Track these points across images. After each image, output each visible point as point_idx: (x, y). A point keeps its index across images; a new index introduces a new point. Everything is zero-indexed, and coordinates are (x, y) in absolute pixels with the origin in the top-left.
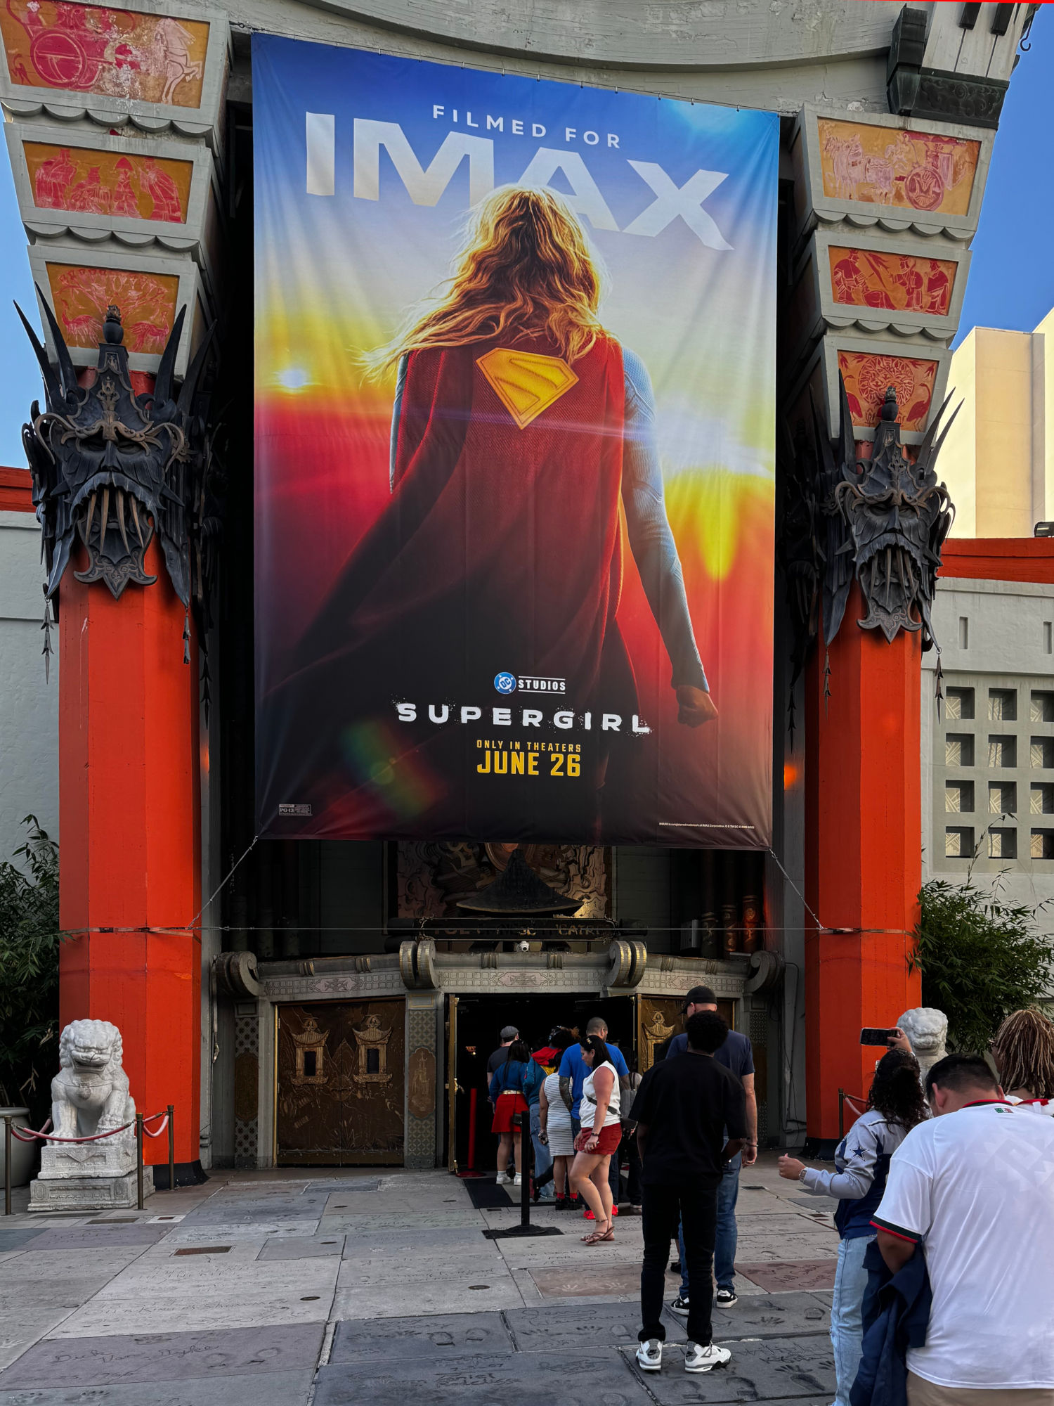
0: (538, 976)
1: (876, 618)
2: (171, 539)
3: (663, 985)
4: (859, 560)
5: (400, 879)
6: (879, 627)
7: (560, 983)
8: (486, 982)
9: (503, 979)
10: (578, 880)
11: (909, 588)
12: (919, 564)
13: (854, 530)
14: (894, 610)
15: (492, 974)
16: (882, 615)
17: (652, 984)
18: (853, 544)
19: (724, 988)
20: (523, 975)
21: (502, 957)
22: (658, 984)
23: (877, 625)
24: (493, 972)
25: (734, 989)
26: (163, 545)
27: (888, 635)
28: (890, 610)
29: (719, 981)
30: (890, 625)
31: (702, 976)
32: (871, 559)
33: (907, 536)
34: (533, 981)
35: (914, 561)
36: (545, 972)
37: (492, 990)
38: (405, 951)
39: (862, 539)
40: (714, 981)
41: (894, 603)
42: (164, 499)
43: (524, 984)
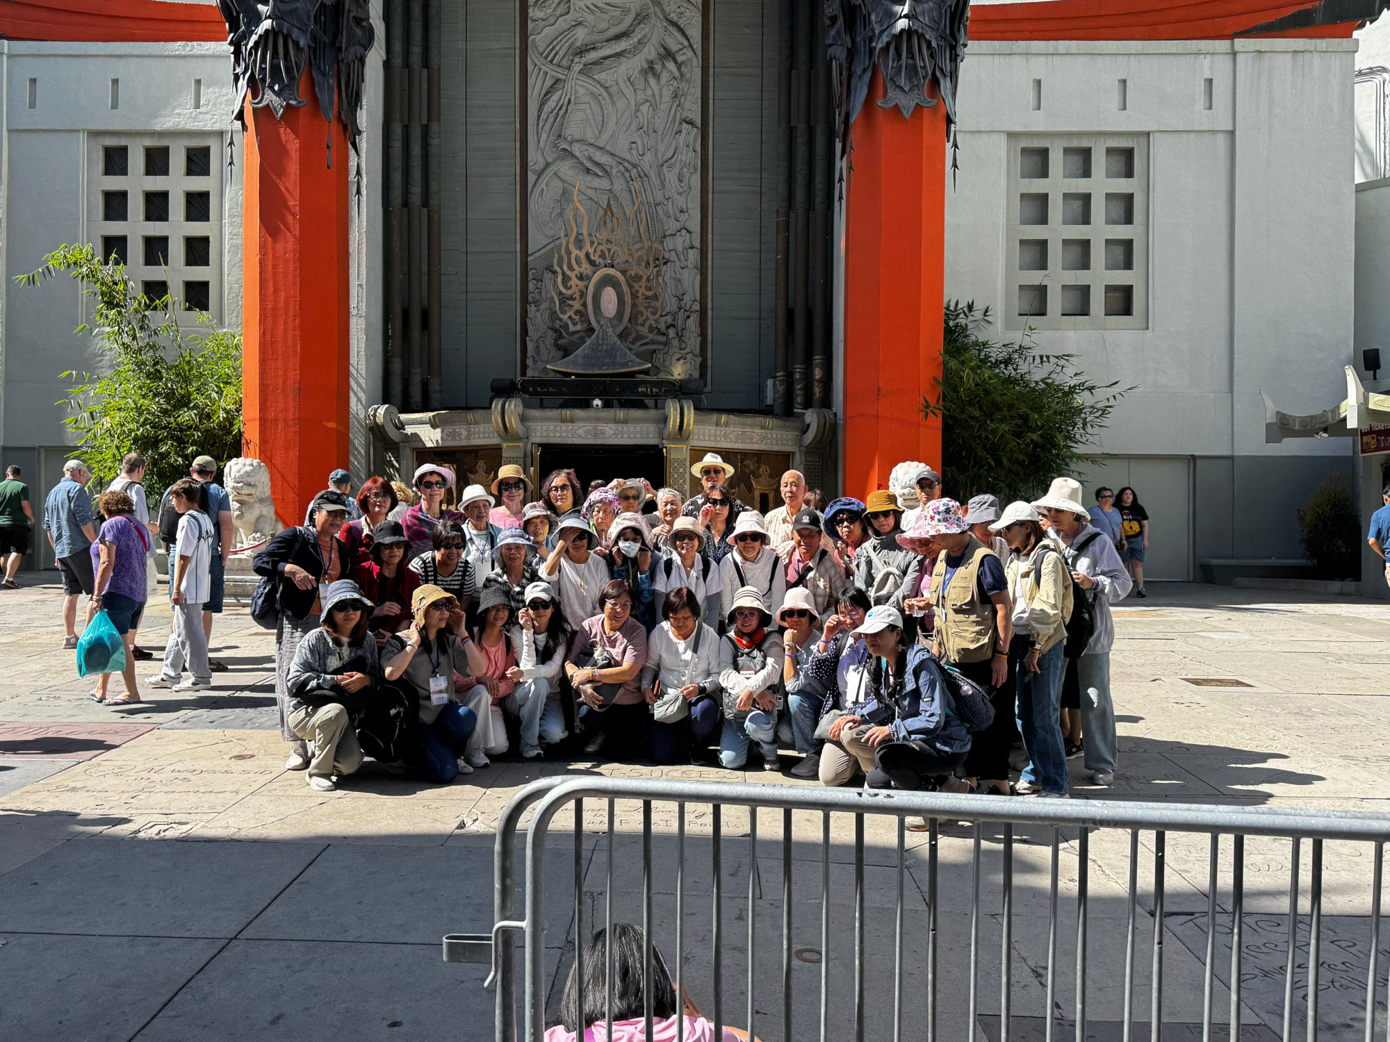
0: (607, 429)
1: (895, 97)
2: (320, 68)
3: (718, 439)
4: (879, 45)
5: (528, 343)
6: (897, 105)
7: (625, 436)
8: (564, 434)
9: (578, 432)
10: (675, 342)
11: (924, 67)
12: (934, 44)
13: (873, 17)
14: (910, 90)
15: (570, 428)
16: (900, 95)
17: (707, 438)
18: (873, 30)
19: (779, 442)
20: (595, 429)
21: (579, 413)
22: (713, 438)
23: (893, 104)
24: (570, 426)
25: (790, 443)
26: (314, 73)
27: (905, 113)
28: (906, 89)
29: (774, 436)
30: (907, 102)
31: (756, 431)
32: (888, 44)
33: (921, 19)
34: (603, 433)
35: (929, 44)
36: (613, 426)
37: (570, 441)
38: (496, 407)
39: (881, 26)
40: (769, 436)
41: (911, 81)
42: (314, 38)
43: (596, 435)
